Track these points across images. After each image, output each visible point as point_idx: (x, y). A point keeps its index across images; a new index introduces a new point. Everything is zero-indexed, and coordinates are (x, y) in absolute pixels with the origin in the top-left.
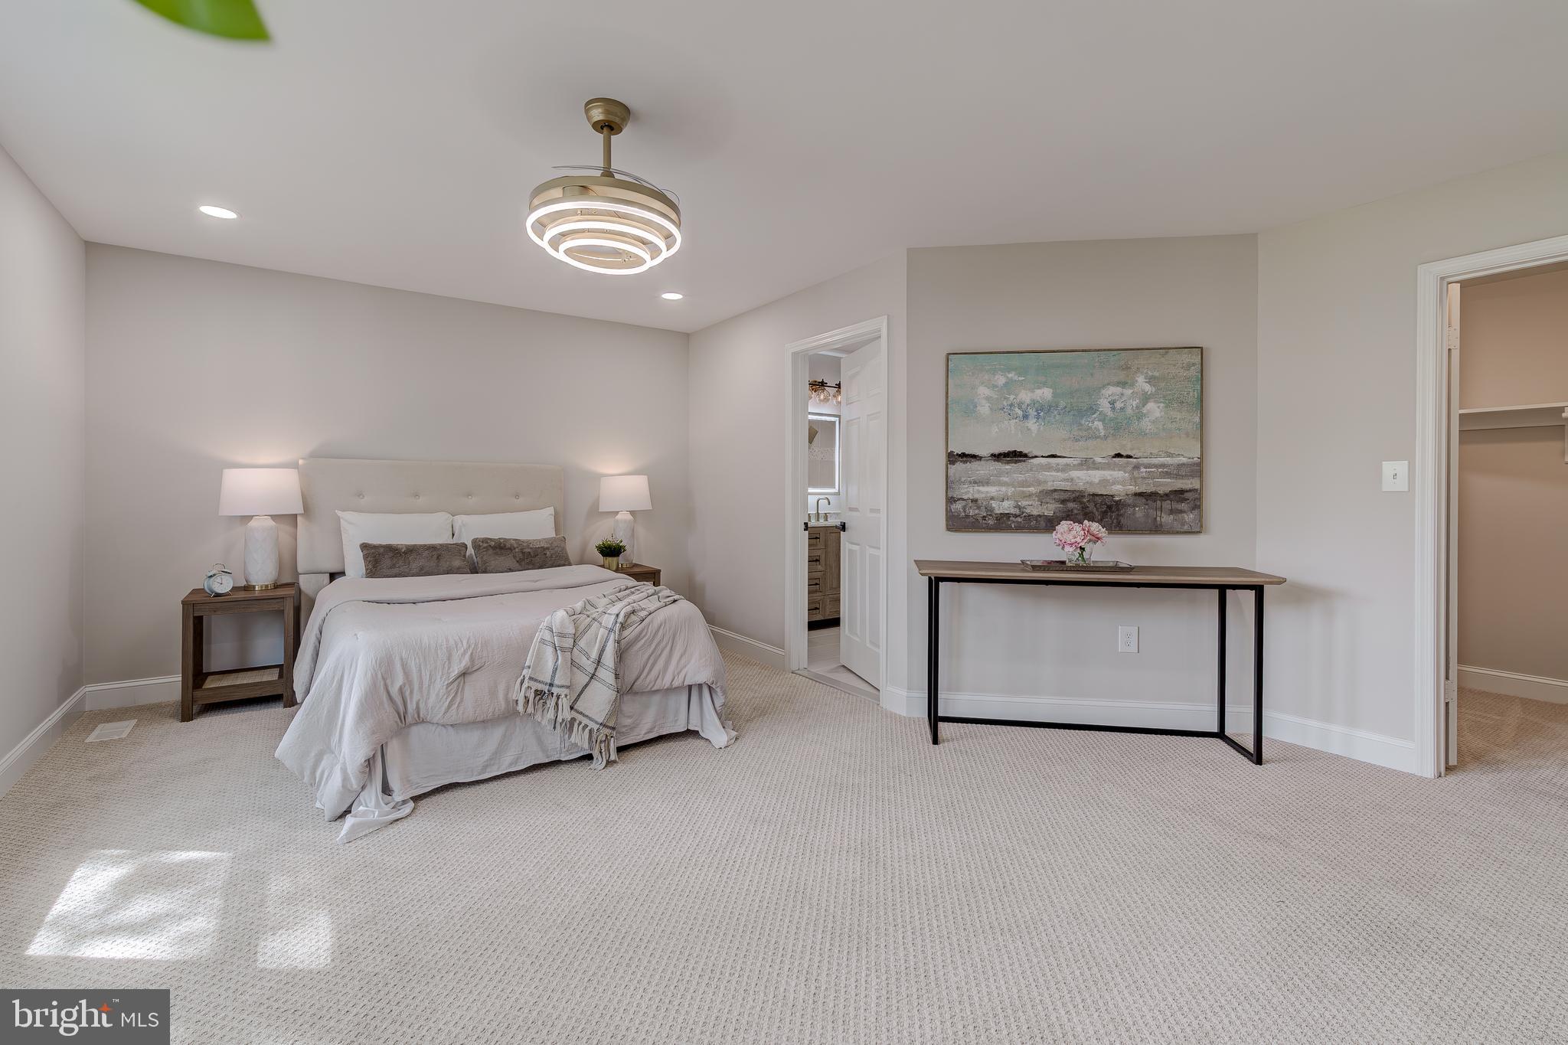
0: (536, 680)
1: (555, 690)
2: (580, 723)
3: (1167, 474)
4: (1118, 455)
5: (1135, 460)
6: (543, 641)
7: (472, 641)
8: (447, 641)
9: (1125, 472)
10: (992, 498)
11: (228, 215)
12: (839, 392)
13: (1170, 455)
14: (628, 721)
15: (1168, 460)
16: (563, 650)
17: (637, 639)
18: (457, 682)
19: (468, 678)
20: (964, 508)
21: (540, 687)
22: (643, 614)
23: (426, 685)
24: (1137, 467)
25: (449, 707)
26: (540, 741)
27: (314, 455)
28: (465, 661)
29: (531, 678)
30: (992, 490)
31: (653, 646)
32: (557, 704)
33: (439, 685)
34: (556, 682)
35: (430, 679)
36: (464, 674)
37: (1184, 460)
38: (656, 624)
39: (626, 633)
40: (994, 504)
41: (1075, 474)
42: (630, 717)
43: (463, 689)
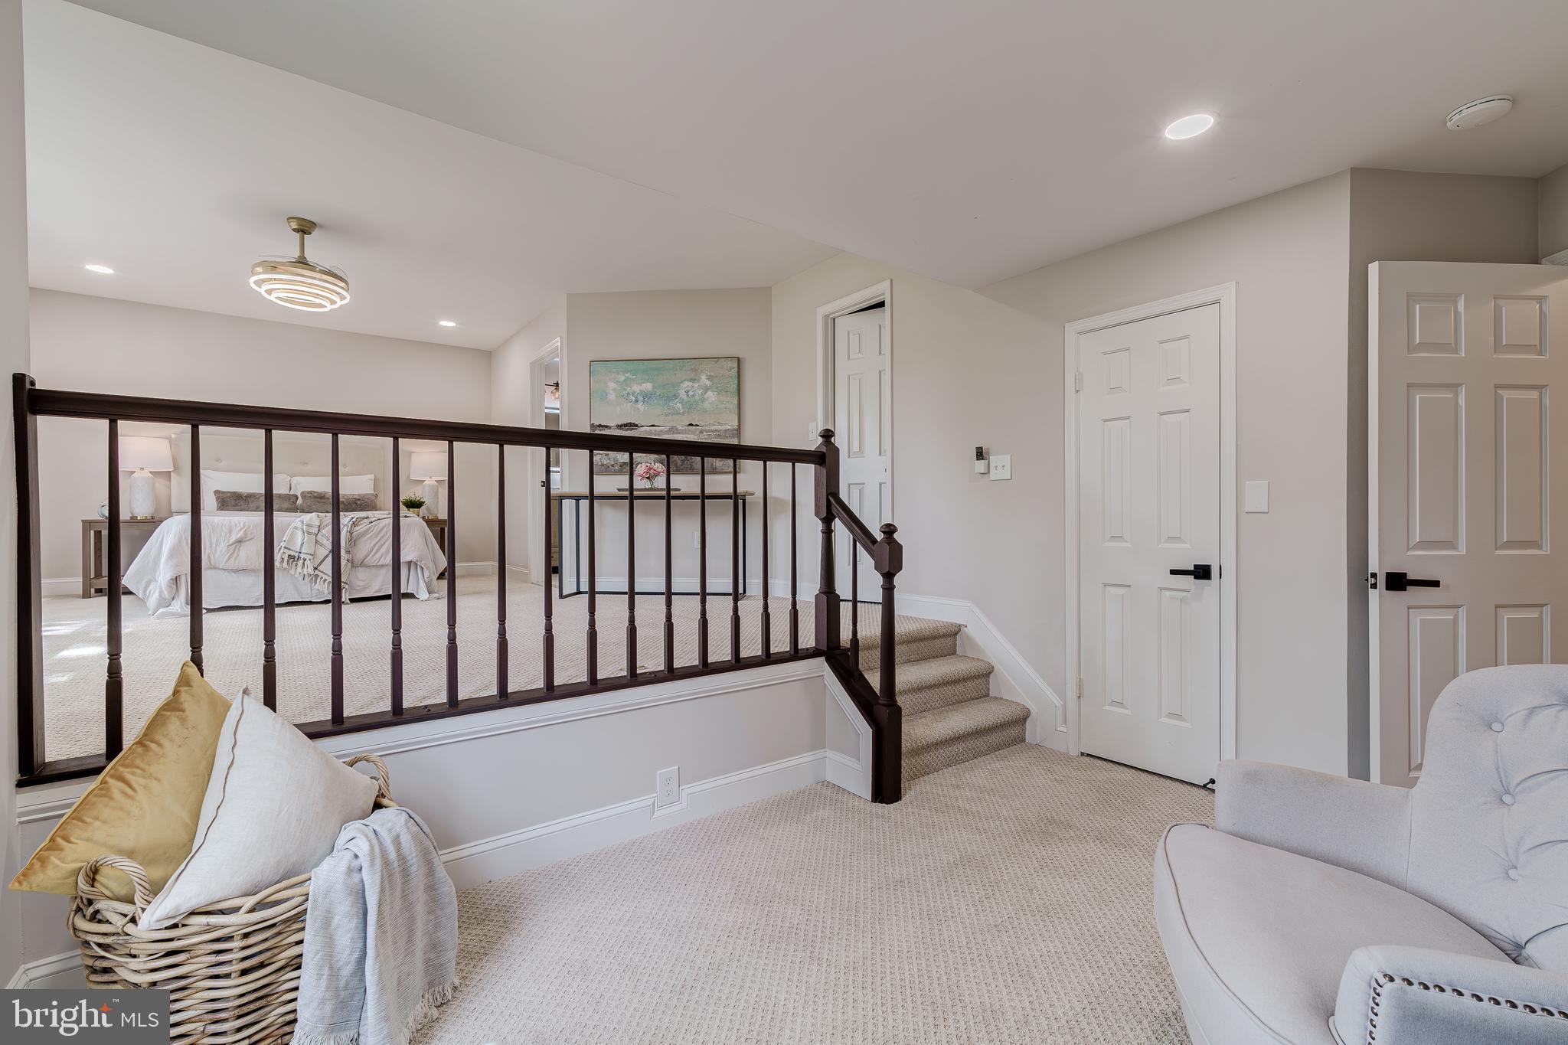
0: (290, 550)
1: (302, 556)
2: (322, 578)
3: (719, 436)
4: (691, 425)
5: (700, 428)
6: (296, 528)
7: (247, 524)
8: (230, 523)
9: (695, 435)
11: (109, 271)
12: (557, 389)
13: (721, 424)
15: (718, 425)
16: (308, 533)
17: (366, 533)
18: (235, 545)
19: (243, 544)
20: (601, 459)
21: (292, 553)
22: (373, 520)
23: (214, 545)
24: (701, 432)
25: (229, 559)
26: (296, 589)
28: (241, 533)
29: (285, 547)
31: (379, 538)
32: (304, 564)
33: (223, 546)
34: (303, 551)
35: (217, 541)
36: (240, 541)
37: (729, 427)
38: (381, 525)
39: (357, 528)
40: (618, 456)
42: (362, 582)
43: (239, 549)
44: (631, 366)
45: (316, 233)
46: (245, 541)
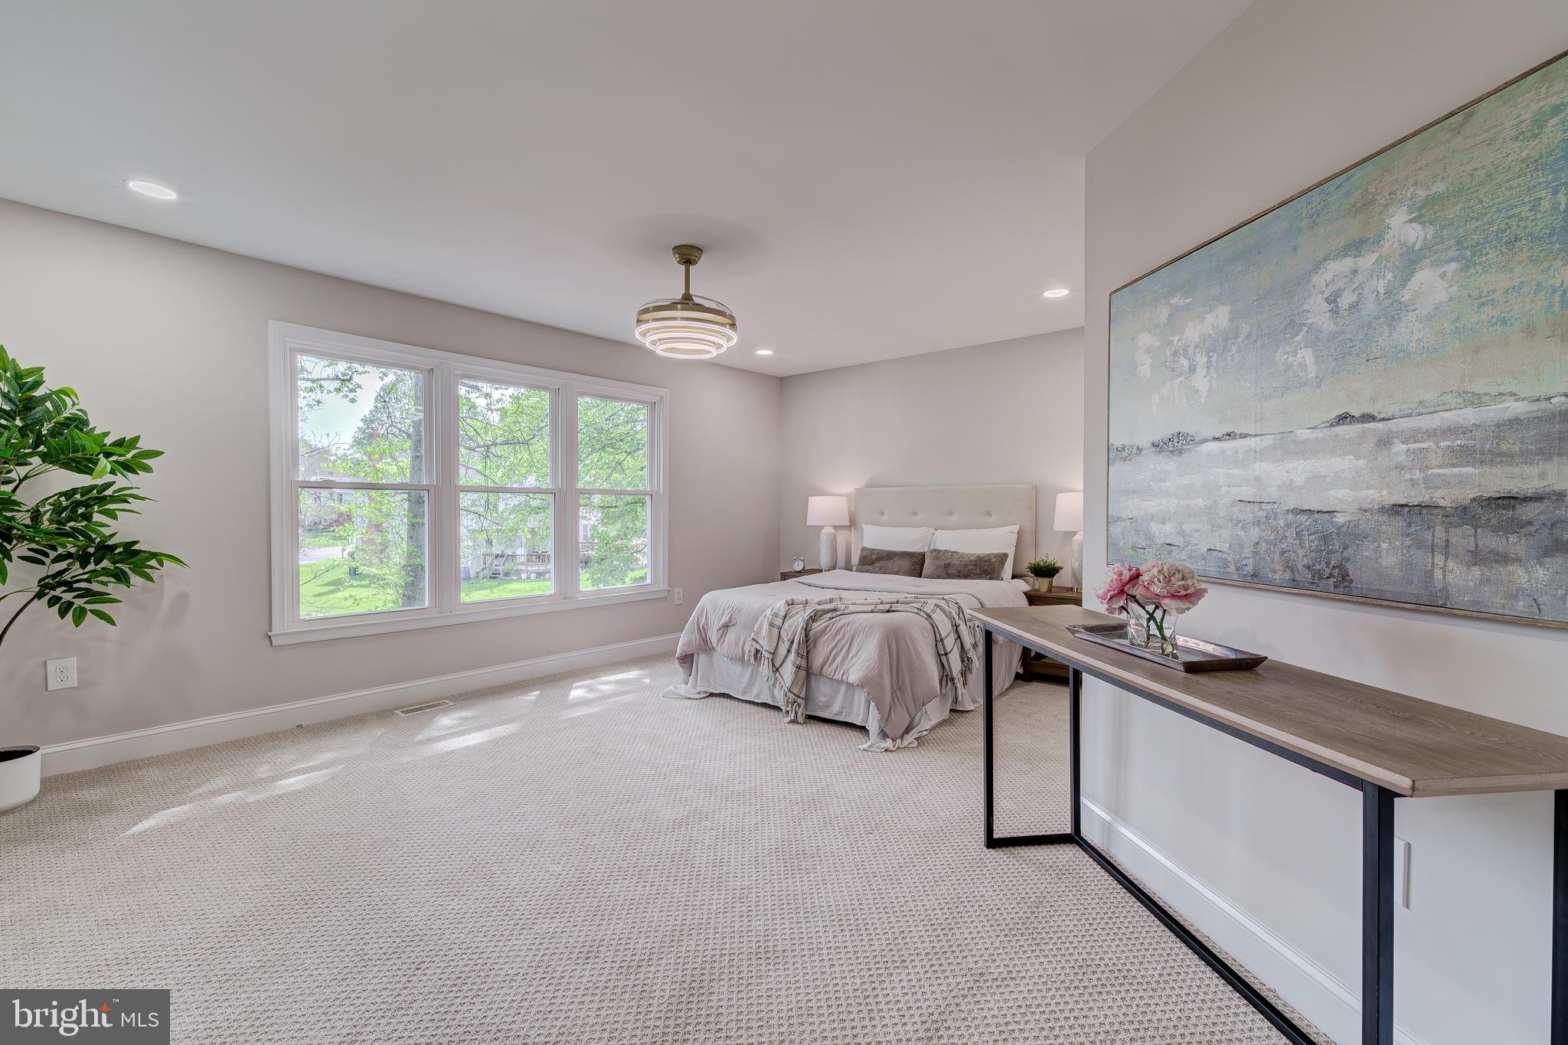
0: (757, 642)
1: (763, 652)
2: (780, 683)
3: (1465, 455)
4: (1344, 418)
5: (1380, 425)
9: (1358, 457)
10: (1152, 518)
13: (1476, 401)
14: (824, 699)
15: (1469, 415)
16: (772, 625)
17: (823, 632)
18: (721, 631)
19: (731, 630)
24: (1384, 442)
25: (718, 644)
27: (869, 486)
28: (728, 618)
29: (753, 640)
30: (1152, 505)
32: (765, 662)
33: (715, 629)
34: (764, 647)
36: (726, 626)
40: (1154, 528)
41: (1260, 467)
42: (826, 696)
43: (725, 635)
44: (1182, 270)
45: (704, 258)
46: (731, 626)
